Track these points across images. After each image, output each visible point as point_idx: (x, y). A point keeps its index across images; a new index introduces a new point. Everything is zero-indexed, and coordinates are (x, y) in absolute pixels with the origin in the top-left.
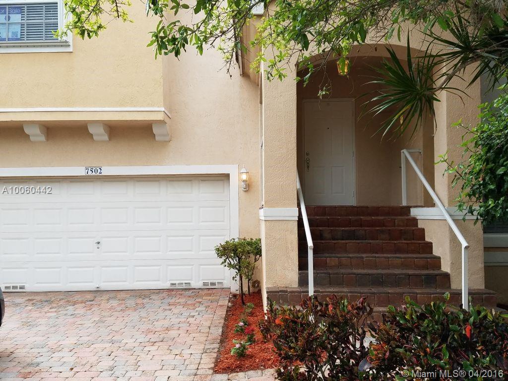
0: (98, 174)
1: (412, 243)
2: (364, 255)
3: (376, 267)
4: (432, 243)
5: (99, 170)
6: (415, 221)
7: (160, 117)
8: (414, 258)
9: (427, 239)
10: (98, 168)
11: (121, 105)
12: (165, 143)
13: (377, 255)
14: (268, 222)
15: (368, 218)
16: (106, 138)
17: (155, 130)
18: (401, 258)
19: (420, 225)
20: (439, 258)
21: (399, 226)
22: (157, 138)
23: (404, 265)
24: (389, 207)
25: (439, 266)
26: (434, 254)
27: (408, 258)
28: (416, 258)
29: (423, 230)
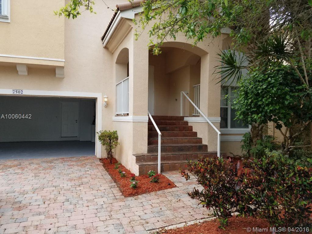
0: (20, 94)
1: (190, 132)
2: (173, 138)
3: (178, 143)
4: (197, 132)
5: (21, 92)
6: (187, 123)
7: (62, 64)
8: (192, 139)
9: (194, 130)
10: (20, 91)
11: (39, 56)
12: (61, 79)
13: (178, 138)
14: (134, 123)
15: (169, 121)
16: (26, 74)
17: (57, 71)
18: (187, 139)
19: (189, 125)
20: (202, 139)
21: (181, 125)
22: (57, 76)
23: (189, 142)
24: (176, 117)
25: (201, 142)
26: (198, 137)
27: (190, 139)
28: (193, 139)
29: (192, 127)
